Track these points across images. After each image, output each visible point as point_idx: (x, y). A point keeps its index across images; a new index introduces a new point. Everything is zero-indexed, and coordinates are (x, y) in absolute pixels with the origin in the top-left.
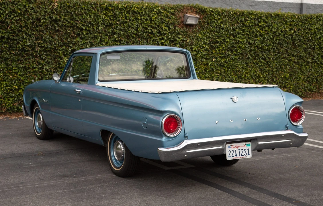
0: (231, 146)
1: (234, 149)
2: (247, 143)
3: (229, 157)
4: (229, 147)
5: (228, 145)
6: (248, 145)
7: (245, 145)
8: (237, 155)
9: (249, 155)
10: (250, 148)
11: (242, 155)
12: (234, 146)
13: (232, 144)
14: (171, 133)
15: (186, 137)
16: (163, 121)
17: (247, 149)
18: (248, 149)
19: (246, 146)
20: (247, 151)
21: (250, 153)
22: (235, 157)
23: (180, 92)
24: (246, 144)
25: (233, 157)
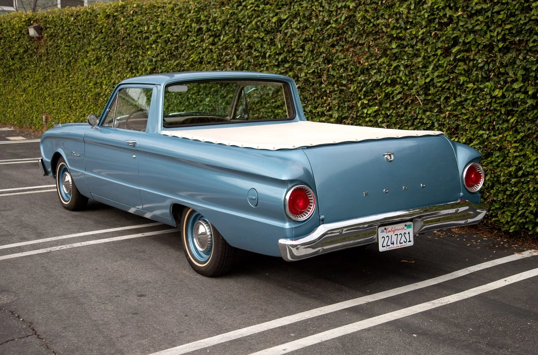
0: (385, 229)
1: (389, 234)
2: (408, 223)
3: (383, 247)
4: (382, 232)
5: (380, 229)
6: (409, 226)
7: (404, 227)
8: (393, 243)
9: (410, 241)
10: (411, 230)
11: (400, 243)
12: (390, 229)
13: (387, 227)
14: (298, 214)
15: (323, 222)
16: (288, 197)
17: (407, 233)
18: (409, 233)
19: (406, 228)
20: (407, 236)
21: (412, 239)
22: (392, 246)
23: (308, 147)
24: (406, 225)
25: (388, 247)
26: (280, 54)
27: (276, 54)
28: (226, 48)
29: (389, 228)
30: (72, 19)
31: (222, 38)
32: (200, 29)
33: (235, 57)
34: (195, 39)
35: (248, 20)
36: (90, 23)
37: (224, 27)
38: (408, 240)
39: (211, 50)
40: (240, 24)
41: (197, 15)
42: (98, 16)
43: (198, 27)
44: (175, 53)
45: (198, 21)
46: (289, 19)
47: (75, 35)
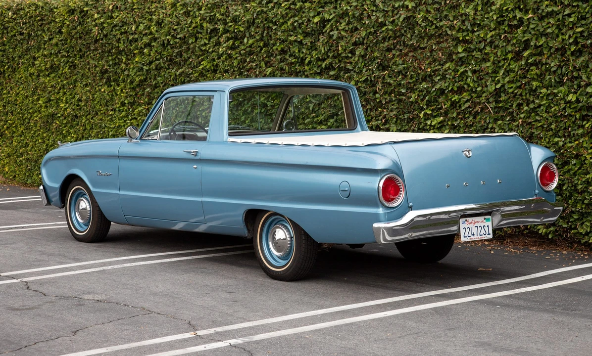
0: (466, 220)
1: (470, 226)
2: (486, 217)
3: (464, 237)
4: (464, 223)
5: (461, 220)
6: (488, 220)
7: (483, 220)
8: (474, 235)
9: (489, 234)
10: (490, 223)
11: (480, 235)
12: (470, 221)
13: (467, 219)
14: (390, 201)
15: (411, 208)
16: (381, 185)
17: (486, 226)
18: (488, 226)
19: (485, 221)
20: (486, 228)
21: (491, 232)
22: (472, 237)
23: (395, 143)
24: (485, 219)
25: (469, 238)
26: (324, 60)
27: (318, 59)
28: (251, 53)
29: (470, 219)
30: (10, 14)
31: (245, 40)
32: (215, 30)
33: (263, 64)
34: (207, 42)
35: (281, 21)
36: (42, 20)
37: (248, 28)
38: (487, 233)
39: (230, 56)
40: (271, 25)
41: (210, 13)
42: (55, 10)
43: (212, 27)
44: (177, 60)
45: (212, 20)
46: (335, 19)
47: (15, 35)
